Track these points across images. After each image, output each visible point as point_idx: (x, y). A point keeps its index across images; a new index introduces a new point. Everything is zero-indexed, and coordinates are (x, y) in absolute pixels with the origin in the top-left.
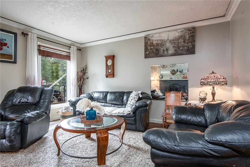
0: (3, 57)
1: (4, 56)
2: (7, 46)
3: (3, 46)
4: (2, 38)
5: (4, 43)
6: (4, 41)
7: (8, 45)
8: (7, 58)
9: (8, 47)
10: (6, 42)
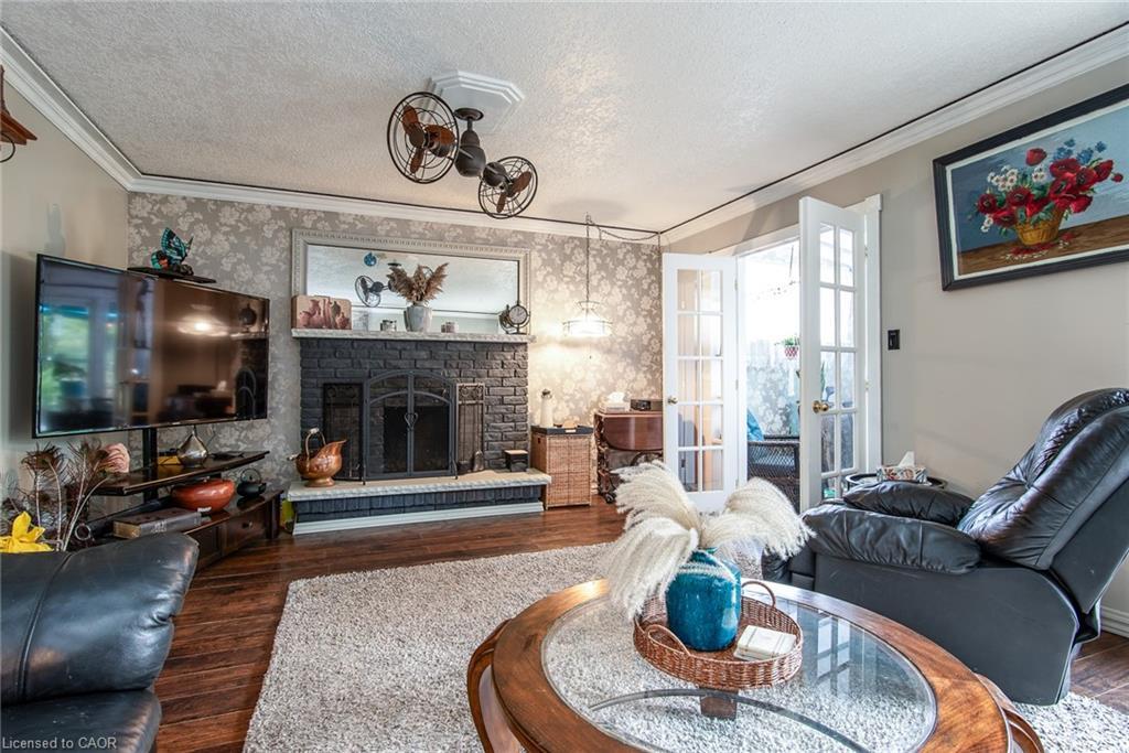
0: (1097, 238)
1: (1102, 234)
2: (1111, 176)
3: (1095, 186)
4: (1086, 149)
5: (1095, 168)
6: (1096, 155)
7: (1116, 170)
8: (1119, 238)
9: (1118, 178)
10: (1105, 157)
